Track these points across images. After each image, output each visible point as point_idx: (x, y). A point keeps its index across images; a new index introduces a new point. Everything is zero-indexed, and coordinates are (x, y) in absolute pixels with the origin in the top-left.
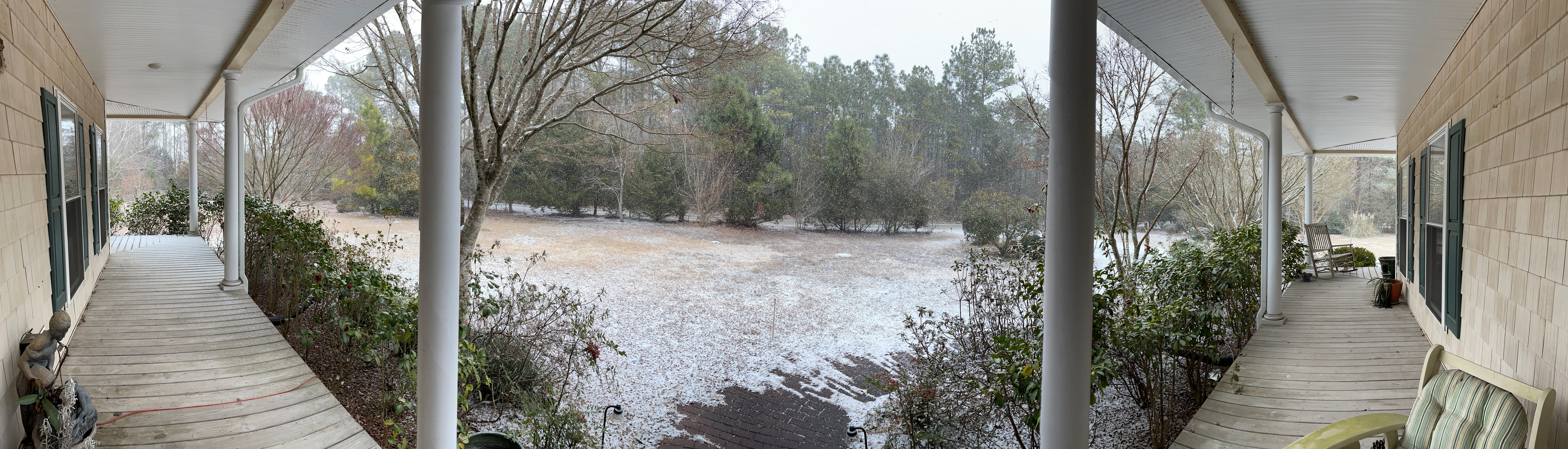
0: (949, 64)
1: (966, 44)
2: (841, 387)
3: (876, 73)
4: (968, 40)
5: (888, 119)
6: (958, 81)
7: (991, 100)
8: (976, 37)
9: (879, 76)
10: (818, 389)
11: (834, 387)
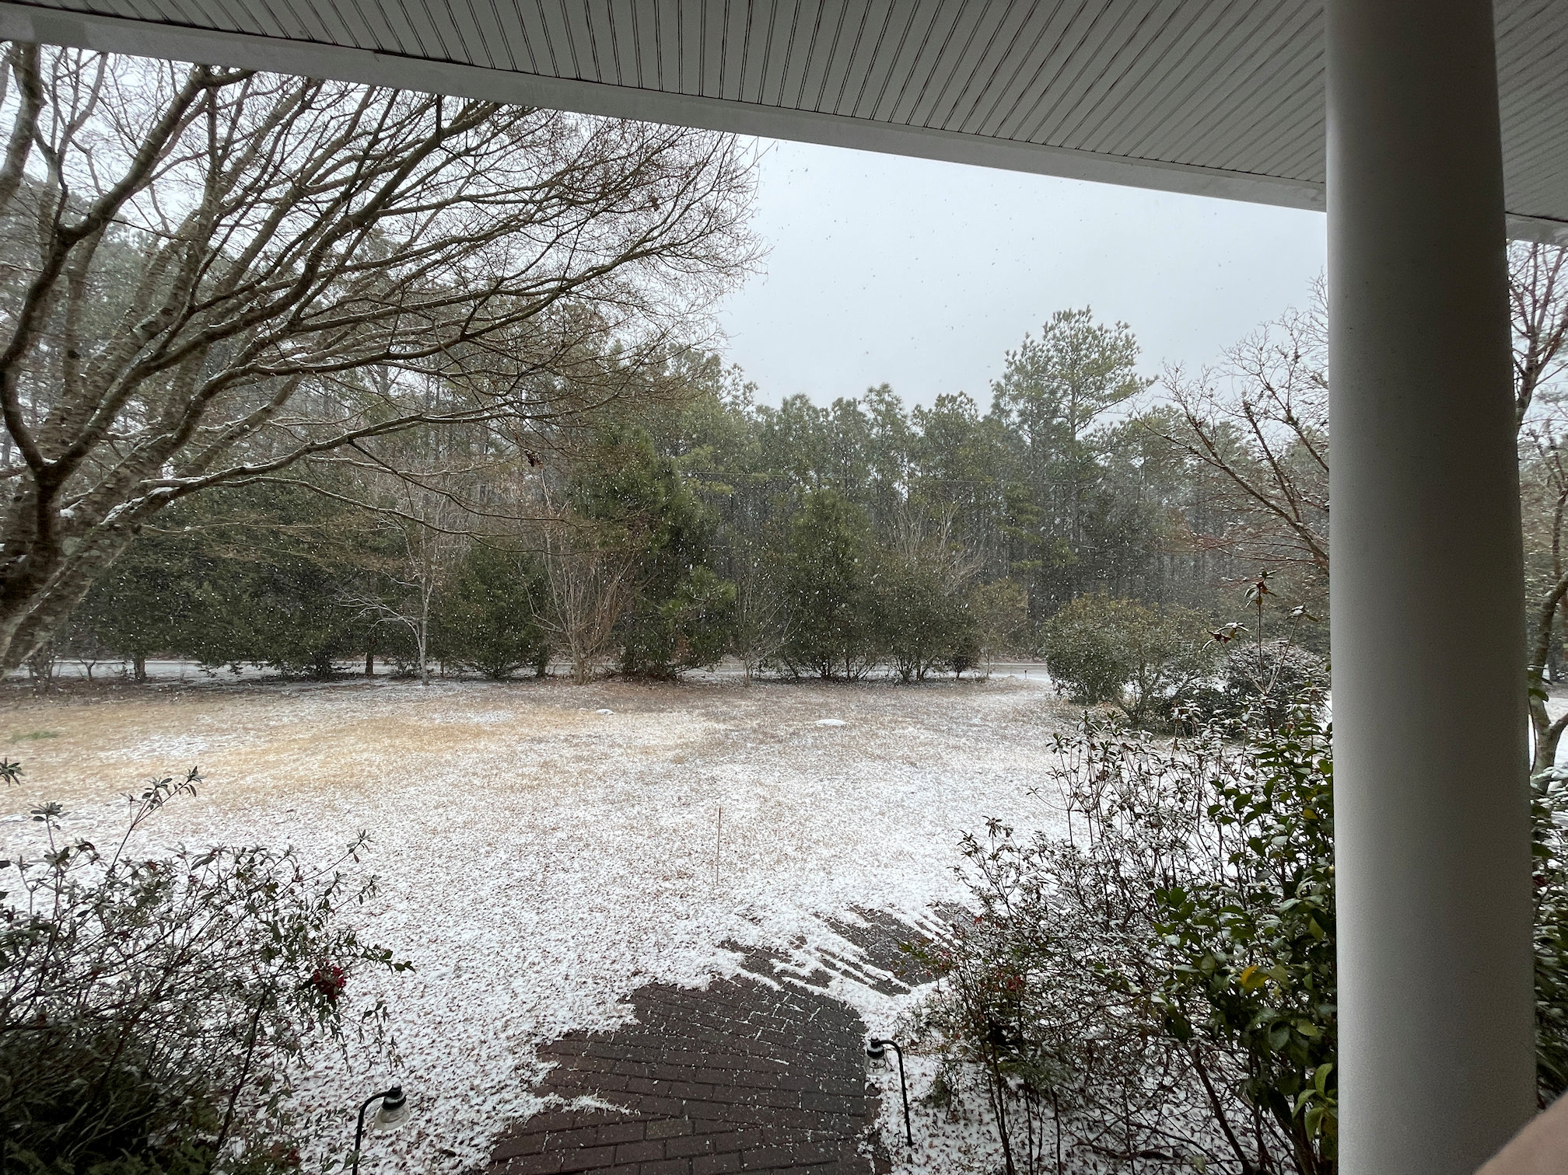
0: (1003, 382)
1: (1035, 344)
2: (846, 967)
3: (871, 416)
4: (1038, 337)
5: (896, 485)
6: (1021, 406)
7: (1090, 430)
8: (1052, 328)
9: (875, 419)
10: (805, 972)
11: (833, 967)
